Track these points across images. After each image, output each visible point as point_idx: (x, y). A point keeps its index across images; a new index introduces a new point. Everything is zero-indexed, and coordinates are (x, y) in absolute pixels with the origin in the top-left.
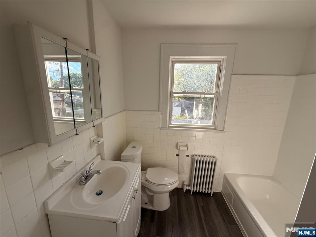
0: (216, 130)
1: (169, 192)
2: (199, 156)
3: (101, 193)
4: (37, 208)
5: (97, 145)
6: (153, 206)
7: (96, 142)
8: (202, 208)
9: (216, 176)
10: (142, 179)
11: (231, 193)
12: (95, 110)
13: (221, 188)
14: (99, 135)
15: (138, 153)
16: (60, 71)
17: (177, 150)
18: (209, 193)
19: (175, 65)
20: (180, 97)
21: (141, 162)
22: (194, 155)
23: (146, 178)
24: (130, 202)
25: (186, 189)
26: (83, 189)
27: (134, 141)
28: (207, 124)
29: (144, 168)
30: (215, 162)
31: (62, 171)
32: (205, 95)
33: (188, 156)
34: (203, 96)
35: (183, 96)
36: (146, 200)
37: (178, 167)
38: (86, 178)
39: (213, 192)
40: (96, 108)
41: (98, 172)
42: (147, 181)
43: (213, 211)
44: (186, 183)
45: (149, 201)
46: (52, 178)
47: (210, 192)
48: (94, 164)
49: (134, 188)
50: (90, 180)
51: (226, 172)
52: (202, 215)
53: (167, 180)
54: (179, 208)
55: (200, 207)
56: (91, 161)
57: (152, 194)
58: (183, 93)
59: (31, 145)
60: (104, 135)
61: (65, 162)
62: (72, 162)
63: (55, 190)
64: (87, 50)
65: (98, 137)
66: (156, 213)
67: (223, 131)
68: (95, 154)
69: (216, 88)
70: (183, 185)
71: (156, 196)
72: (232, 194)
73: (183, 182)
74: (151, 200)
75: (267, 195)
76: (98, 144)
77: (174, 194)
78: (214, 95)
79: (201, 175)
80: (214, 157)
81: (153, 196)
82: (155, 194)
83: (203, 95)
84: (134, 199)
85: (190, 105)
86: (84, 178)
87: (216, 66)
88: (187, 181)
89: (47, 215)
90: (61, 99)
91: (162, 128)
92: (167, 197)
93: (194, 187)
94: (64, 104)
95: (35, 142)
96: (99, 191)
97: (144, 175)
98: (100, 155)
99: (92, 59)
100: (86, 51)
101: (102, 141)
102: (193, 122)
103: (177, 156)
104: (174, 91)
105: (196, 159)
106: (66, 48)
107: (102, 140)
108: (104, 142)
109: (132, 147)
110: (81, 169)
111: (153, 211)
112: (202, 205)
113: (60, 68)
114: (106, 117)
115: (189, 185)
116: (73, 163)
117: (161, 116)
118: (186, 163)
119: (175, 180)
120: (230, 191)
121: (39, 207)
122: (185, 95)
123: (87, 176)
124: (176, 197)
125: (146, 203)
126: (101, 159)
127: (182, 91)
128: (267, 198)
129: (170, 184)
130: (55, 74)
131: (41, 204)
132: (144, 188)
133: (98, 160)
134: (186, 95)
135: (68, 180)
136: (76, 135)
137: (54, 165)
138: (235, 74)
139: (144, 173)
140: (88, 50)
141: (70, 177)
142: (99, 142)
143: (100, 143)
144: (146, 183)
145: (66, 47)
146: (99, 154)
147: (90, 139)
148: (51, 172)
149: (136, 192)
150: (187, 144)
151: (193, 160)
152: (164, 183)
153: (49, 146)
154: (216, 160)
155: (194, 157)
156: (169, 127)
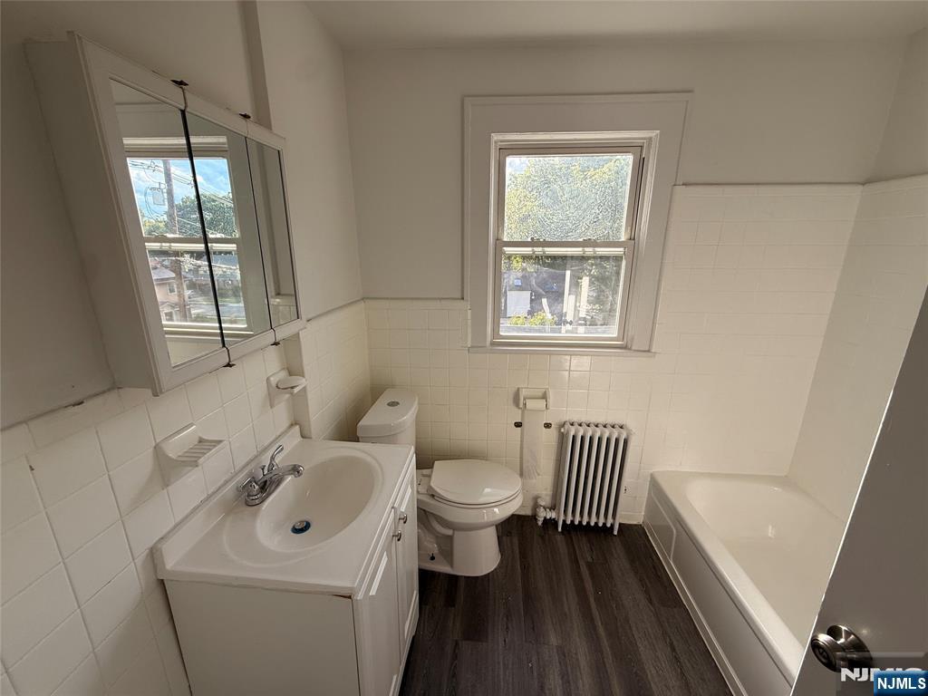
0: (630, 349)
1: (497, 526)
2: (580, 425)
3: (305, 527)
4: (135, 564)
5: (287, 396)
6: (451, 565)
7: (286, 389)
8: (589, 566)
9: (629, 480)
10: (418, 492)
11: (671, 524)
12: (278, 300)
13: (643, 513)
14: (294, 370)
15: (407, 418)
16: (165, 190)
17: (516, 409)
18: (609, 525)
19: (509, 160)
20: (525, 258)
21: (414, 443)
22: (565, 423)
23: (431, 487)
24: (387, 549)
25: (545, 518)
26: (255, 515)
27: (393, 386)
28: (604, 332)
29: (425, 462)
30: (626, 442)
31: (197, 466)
32: (597, 249)
33: (548, 426)
34: (589, 251)
35: (534, 253)
36: (433, 548)
37: (521, 458)
38: (260, 487)
39: (620, 524)
40: (278, 294)
41: (295, 470)
42: (433, 496)
43: (620, 574)
44: (545, 500)
45: (442, 552)
46: (168, 486)
47: (612, 525)
48: (282, 449)
49: (398, 513)
50: (274, 491)
51: (656, 469)
52: (589, 585)
53: (489, 493)
54: (525, 568)
55: (582, 563)
56: (274, 441)
57: (450, 532)
58: (533, 243)
59: (104, 392)
60: (307, 369)
61: (201, 441)
62: (221, 441)
63: (178, 519)
64: (246, 116)
65: (290, 375)
66: (462, 584)
67: (649, 351)
68: (286, 424)
69: (629, 228)
70: (536, 506)
71: (459, 537)
72: (672, 527)
73: (536, 499)
74: (447, 548)
75: (770, 527)
76: (292, 394)
77: (510, 533)
78: (622, 249)
79: (586, 477)
80: (621, 427)
81: (450, 538)
82: (456, 532)
83: (591, 249)
84: (399, 540)
85: (553, 279)
86: (257, 487)
87: (627, 161)
88: (546, 495)
89: (162, 582)
90: (173, 275)
91: (472, 347)
92: (489, 540)
93: (565, 511)
94: (183, 289)
95: (115, 386)
96: (301, 522)
97: (425, 480)
98: (298, 427)
99: (261, 146)
100: (243, 121)
101: (303, 386)
102: (563, 331)
103: (517, 426)
104: (505, 240)
105: (572, 433)
106: (183, 112)
107: (302, 383)
108: (308, 388)
109: (389, 404)
110: (247, 464)
111: (453, 579)
112: (590, 560)
113: (163, 181)
114: (310, 317)
115: (553, 508)
116: (222, 444)
117: (469, 311)
118: (544, 446)
119: (513, 493)
120: (668, 519)
121: (139, 561)
122: (538, 250)
123: (266, 481)
124: (516, 540)
125: (433, 558)
126: (302, 437)
127: (529, 240)
128: (770, 535)
129: (497, 504)
130: (150, 199)
131: (145, 553)
132: (425, 516)
133: (292, 441)
134: (540, 249)
135: (214, 493)
136: (229, 365)
137: (173, 450)
138: (683, 184)
139: (424, 476)
140: (249, 117)
141: (219, 484)
142: (292, 388)
143: (296, 390)
144: (432, 502)
145: (183, 108)
146: (296, 424)
147: (268, 379)
148: (166, 469)
149: (402, 521)
150: (545, 392)
151: (562, 437)
152: (482, 500)
153: (156, 395)
154: (628, 436)
155: (566, 427)
156: (493, 344)
